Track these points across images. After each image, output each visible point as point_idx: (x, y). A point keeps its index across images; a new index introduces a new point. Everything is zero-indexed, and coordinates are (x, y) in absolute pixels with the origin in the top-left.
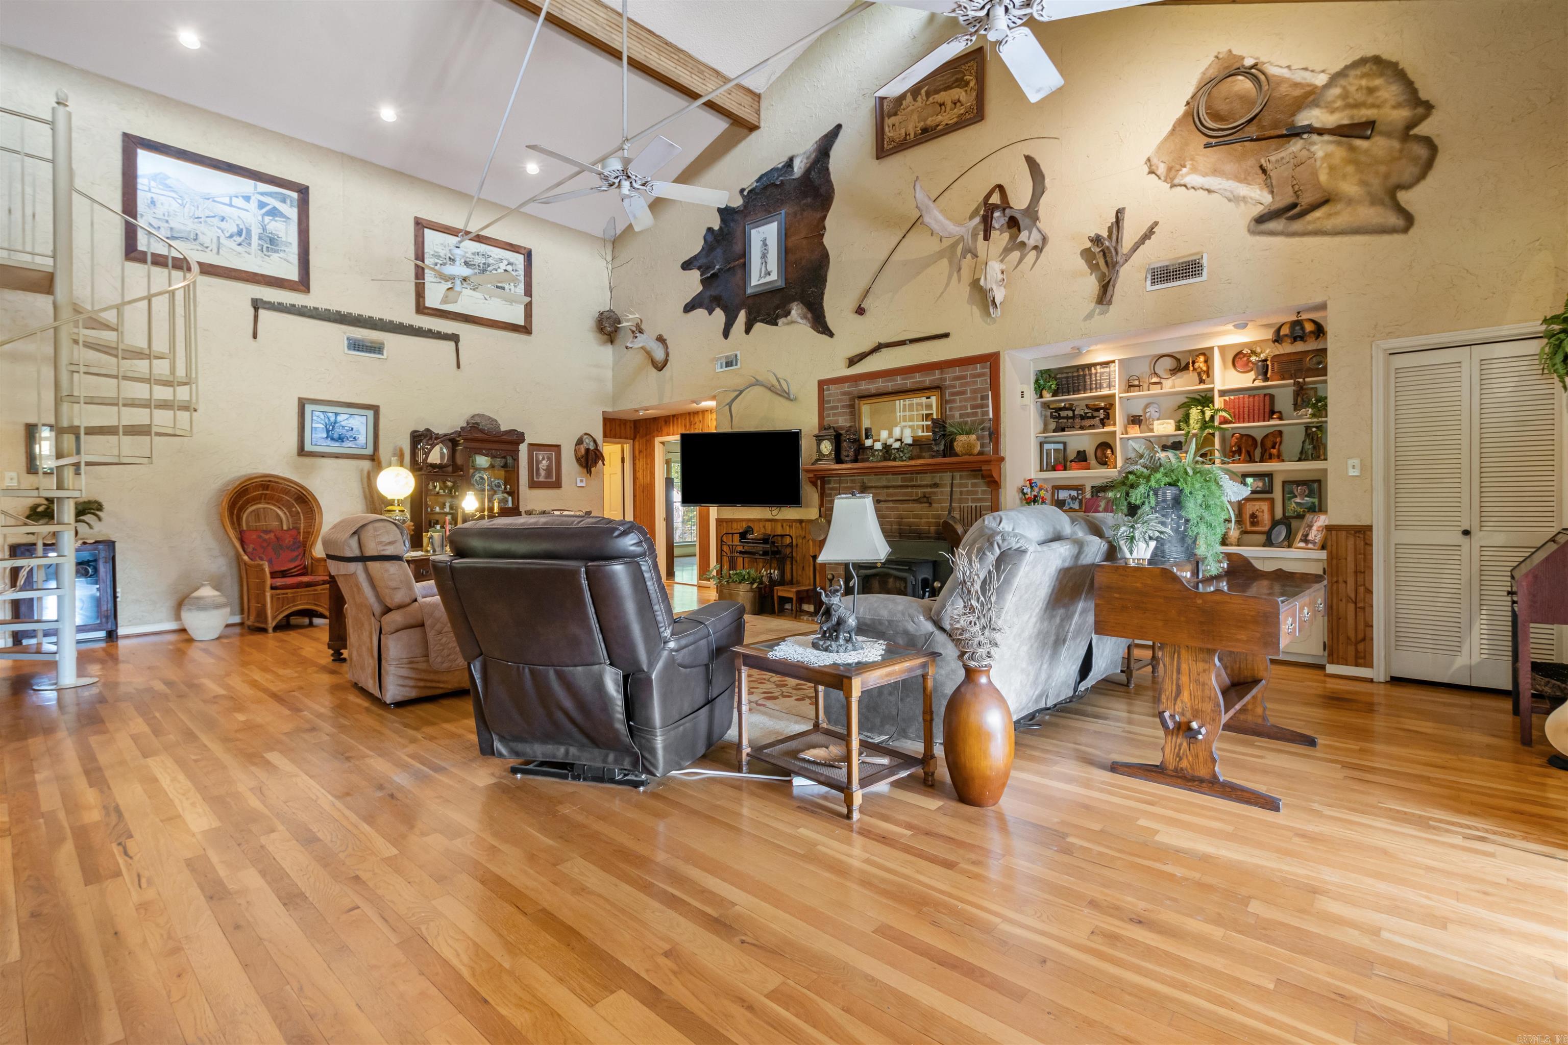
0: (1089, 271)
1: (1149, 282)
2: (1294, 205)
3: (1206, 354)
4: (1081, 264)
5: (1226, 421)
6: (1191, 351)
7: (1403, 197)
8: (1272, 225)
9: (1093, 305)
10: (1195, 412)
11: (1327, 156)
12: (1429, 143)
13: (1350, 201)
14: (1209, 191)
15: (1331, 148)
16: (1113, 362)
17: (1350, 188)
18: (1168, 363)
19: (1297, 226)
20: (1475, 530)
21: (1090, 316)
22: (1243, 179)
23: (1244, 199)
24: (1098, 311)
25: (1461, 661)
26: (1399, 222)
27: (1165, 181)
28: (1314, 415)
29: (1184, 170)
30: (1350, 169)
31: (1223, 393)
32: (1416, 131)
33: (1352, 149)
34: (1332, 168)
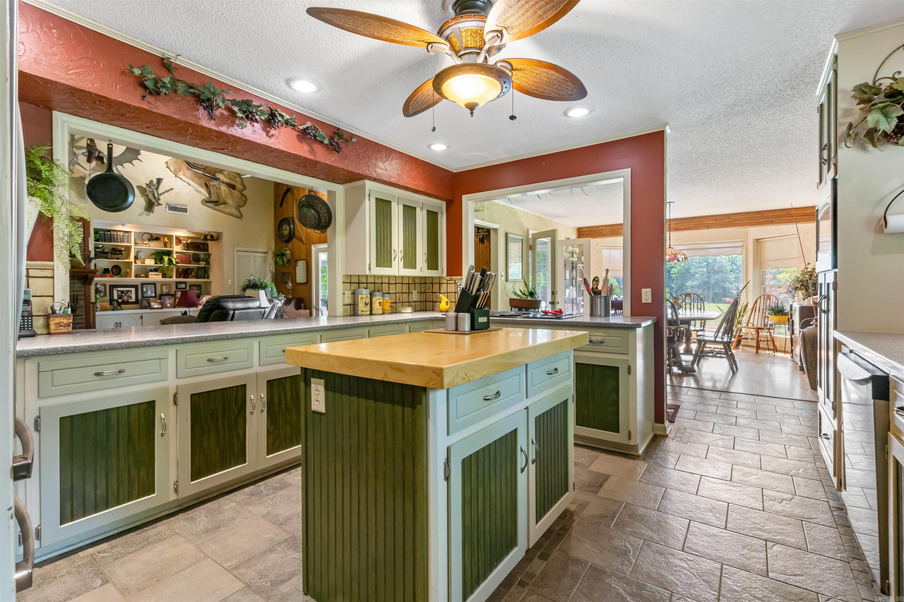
0: (140, 196)
1: (167, 209)
2: (217, 202)
5: (177, 263)
6: (162, 235)
7: (241, 209)
8: (209, 204)
10: (166, 258)
11: (225, 191)
13: (230, 206)
14: (189, 184)
15: (226, 188)
16: (131, 232)
17: (230, 201)
18: (146, 236)
19: (216, 207)
22: (201, 185)
23: (200, 192)
26: (239, 215)
27: (173, 174)
28: (206, 264)
29: (180, 173)
30: (230, 196)
31: (177, 252)
32: (243, 192)
33: (230, 191)
34: (226, 194)
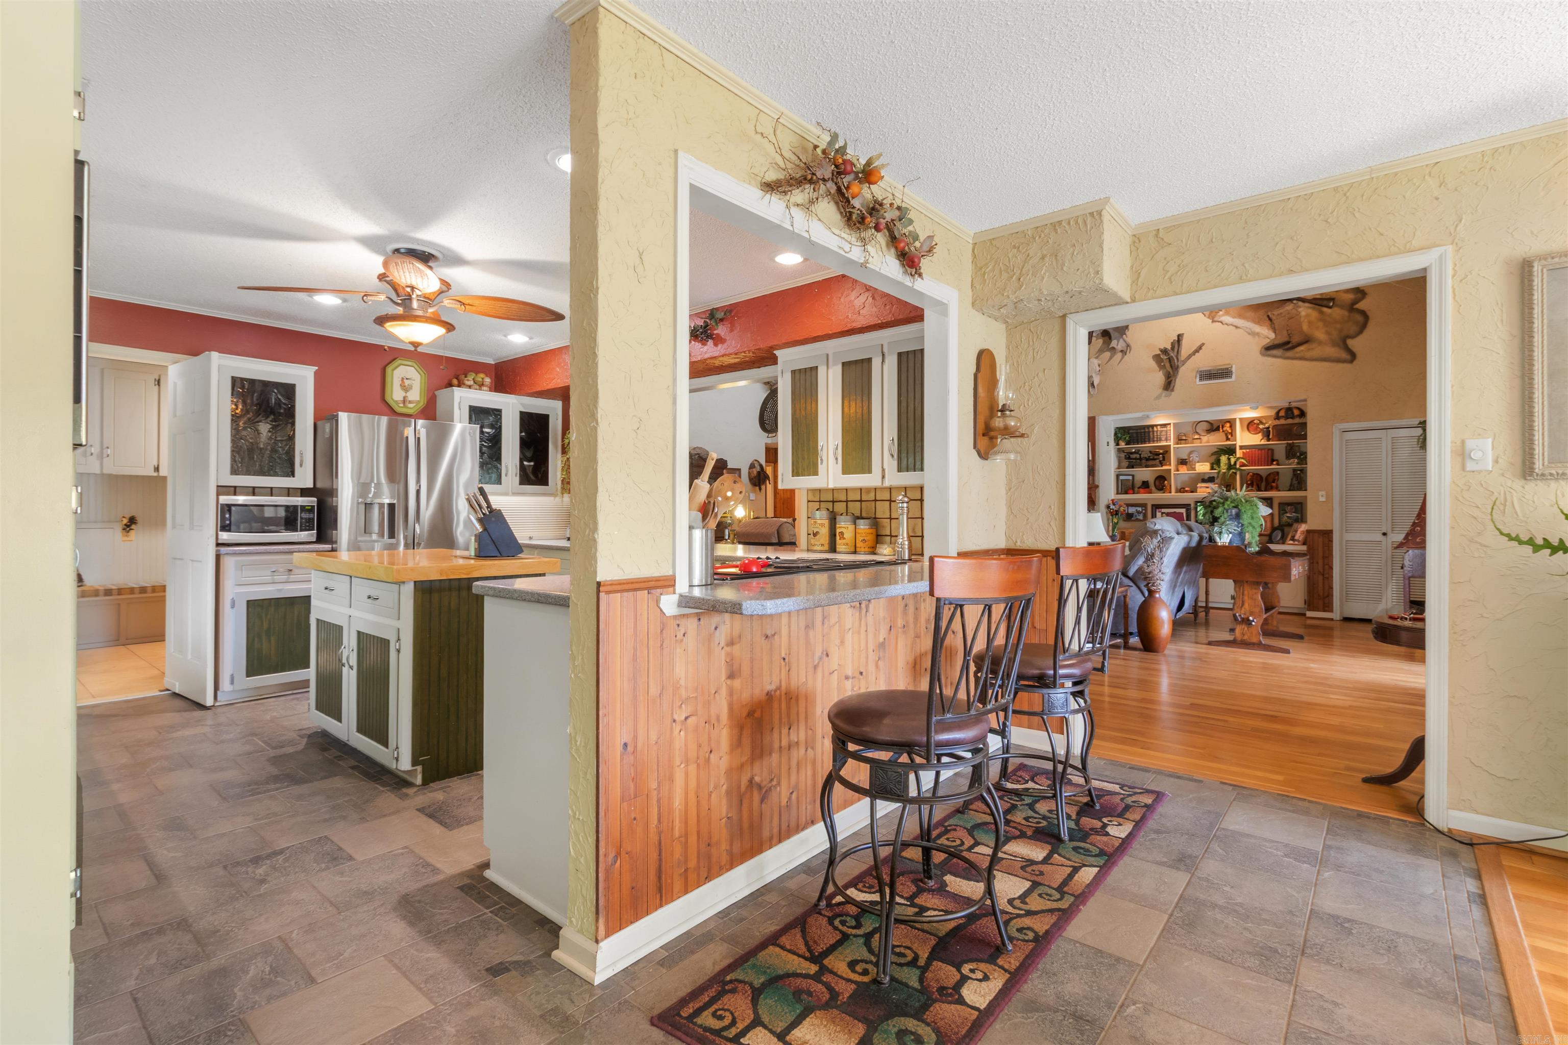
0: (1158, 369)
1: (1198, 379)
2: (1288, 343)
3: (1232, 422)
4: (1153, 364)
5: (1243, 465)
6: (1221, 421)
7: (1350, 342)
8: (1275, 352)
9: (1160, 391)
10: (1224, 459)
11: (1307, 315)
12: (1364, 313)
13: (1320, 343)
14: (1237, 327)
15: (1310, 311)
16: (1170, 424)
17: (1320, 335)
18: (1205, 426)
19: (1289, 354)
20: (1389, 532)
21: (1158, 397)
22: (1258, 322)
23: (1258, 334)
24: (1164, 394)
25: (1382, 607)
26: (1348, 357)
27: (1209, 318)
28: (1298, 463)
29: (1221, 313)
30: (1320, 324)
31: (1241, 447)
32: (1356, 306)
33: (1321, 313)
34: (1310, 323)
